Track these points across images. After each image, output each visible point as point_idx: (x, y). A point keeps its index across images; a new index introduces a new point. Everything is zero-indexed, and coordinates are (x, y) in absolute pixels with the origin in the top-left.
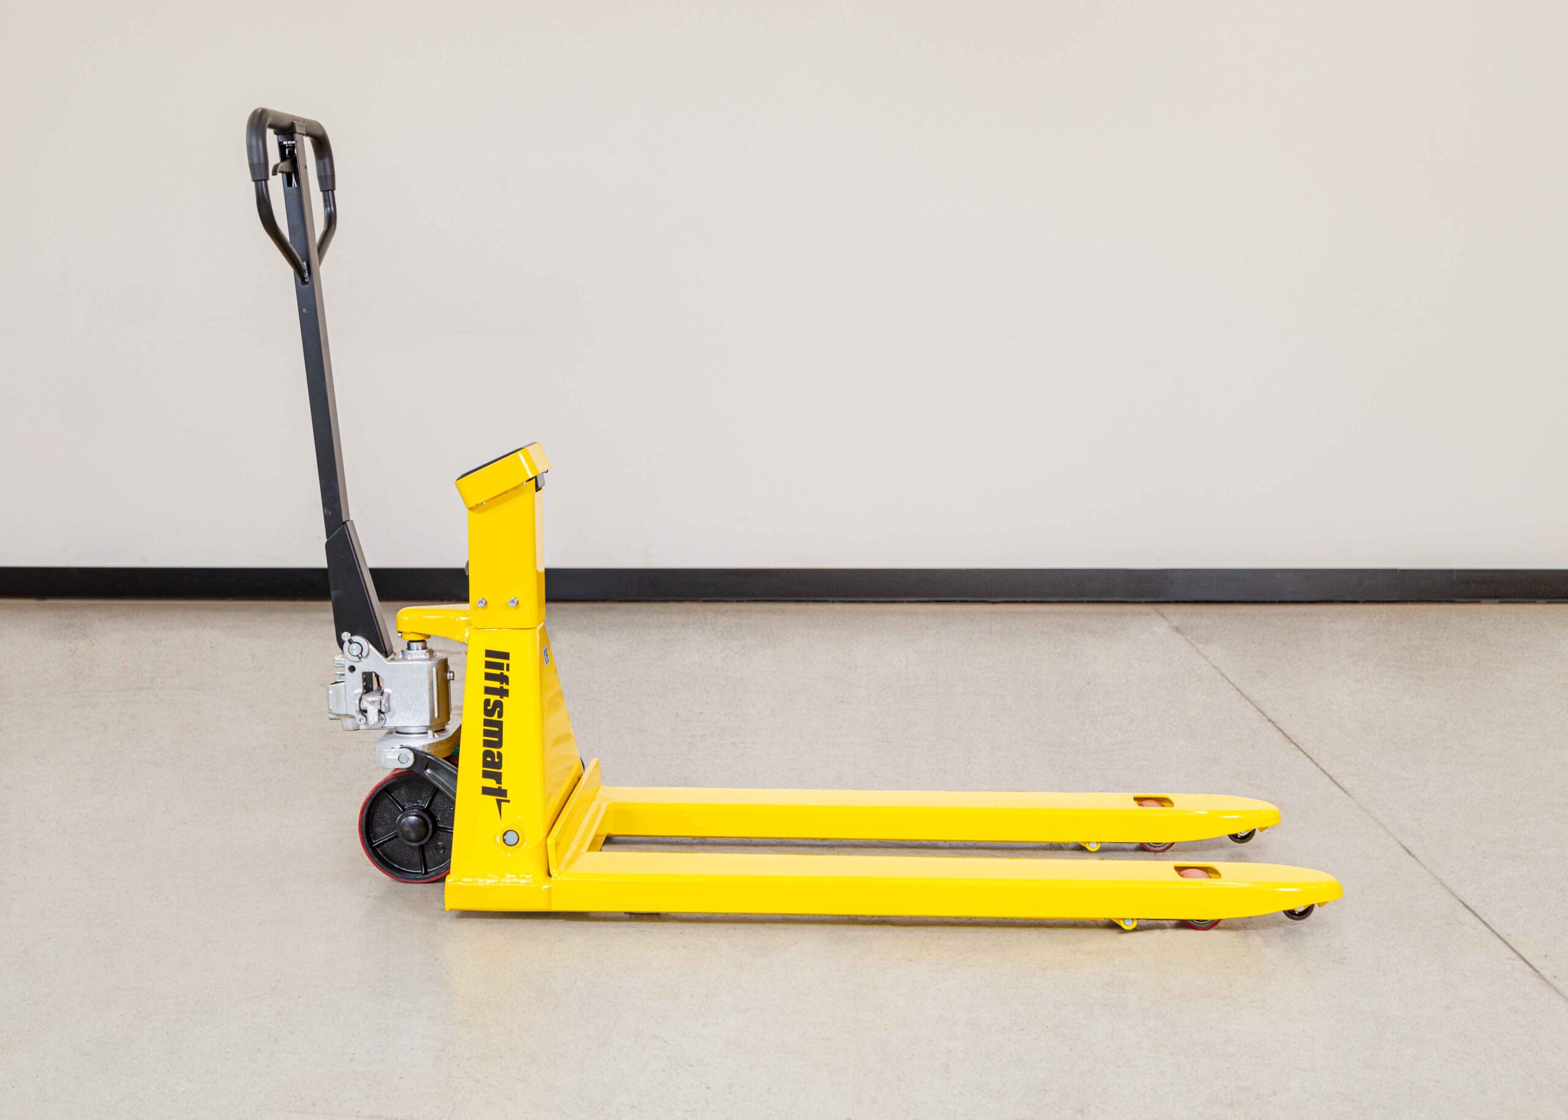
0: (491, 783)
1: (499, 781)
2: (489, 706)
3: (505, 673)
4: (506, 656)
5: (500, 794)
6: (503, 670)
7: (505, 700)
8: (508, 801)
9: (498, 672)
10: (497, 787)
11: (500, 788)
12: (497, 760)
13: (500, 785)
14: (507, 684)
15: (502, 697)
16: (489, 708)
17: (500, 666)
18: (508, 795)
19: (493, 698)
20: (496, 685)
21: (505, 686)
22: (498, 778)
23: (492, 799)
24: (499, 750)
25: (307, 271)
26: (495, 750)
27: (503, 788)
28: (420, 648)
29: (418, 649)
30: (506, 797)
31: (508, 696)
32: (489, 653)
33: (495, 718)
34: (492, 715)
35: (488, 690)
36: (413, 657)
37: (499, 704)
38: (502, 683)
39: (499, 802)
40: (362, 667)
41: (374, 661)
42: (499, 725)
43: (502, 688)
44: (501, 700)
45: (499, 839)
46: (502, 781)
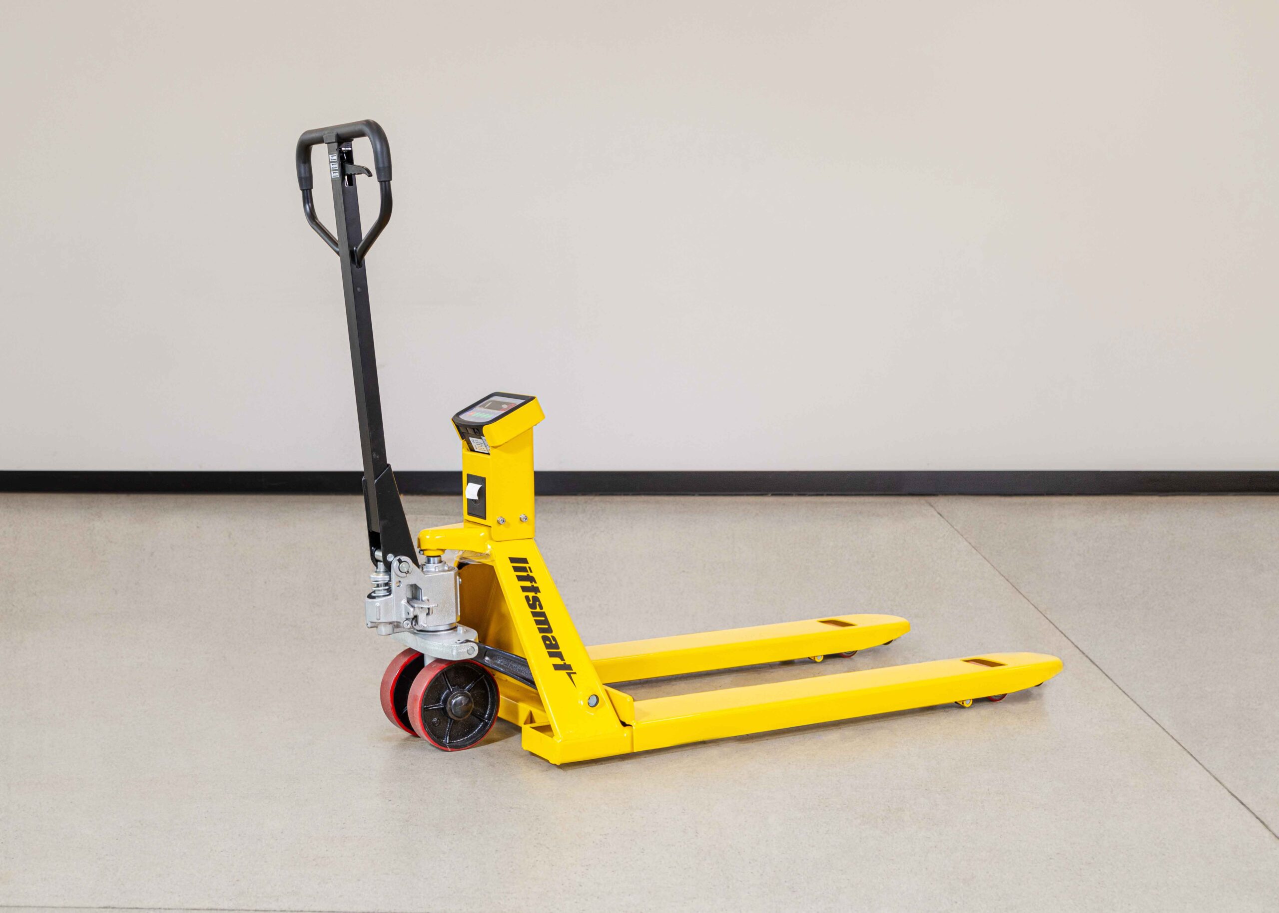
0: (557, 661)
1: (562, 658)
2: (530, 601)
3: (531, 574)
4: (525, 561)
5: (566, 667)
6: (528, 571)
7: (538, 595)
9: (525, 574)
10: (563, 664)
11: (565, 663)
12: (554, 643)
14: (535, 582)
15: (536, 594)
16: (531, 602)
17: (524, 569)
19: (530, 595)
20: (528, 584)
21: (535, 585)
22: (560, 655)
23: (563, 673)
24: (552, 634)
26: (549, 635)
27: (567, 664)
28: (436, 562)
29: (434, 563)
30: (572, 670)
31: (540, 592)
32: (513, 560)
33: (538, 610)
34: (535, 609)
35: (524, 589)
37: (536, 599)
38: (531, 582)
39: (569, 674)
40: (406, 581)
42: (543, 614)
43: (533, 586)
44: (536, 595)
46: (564, 658)
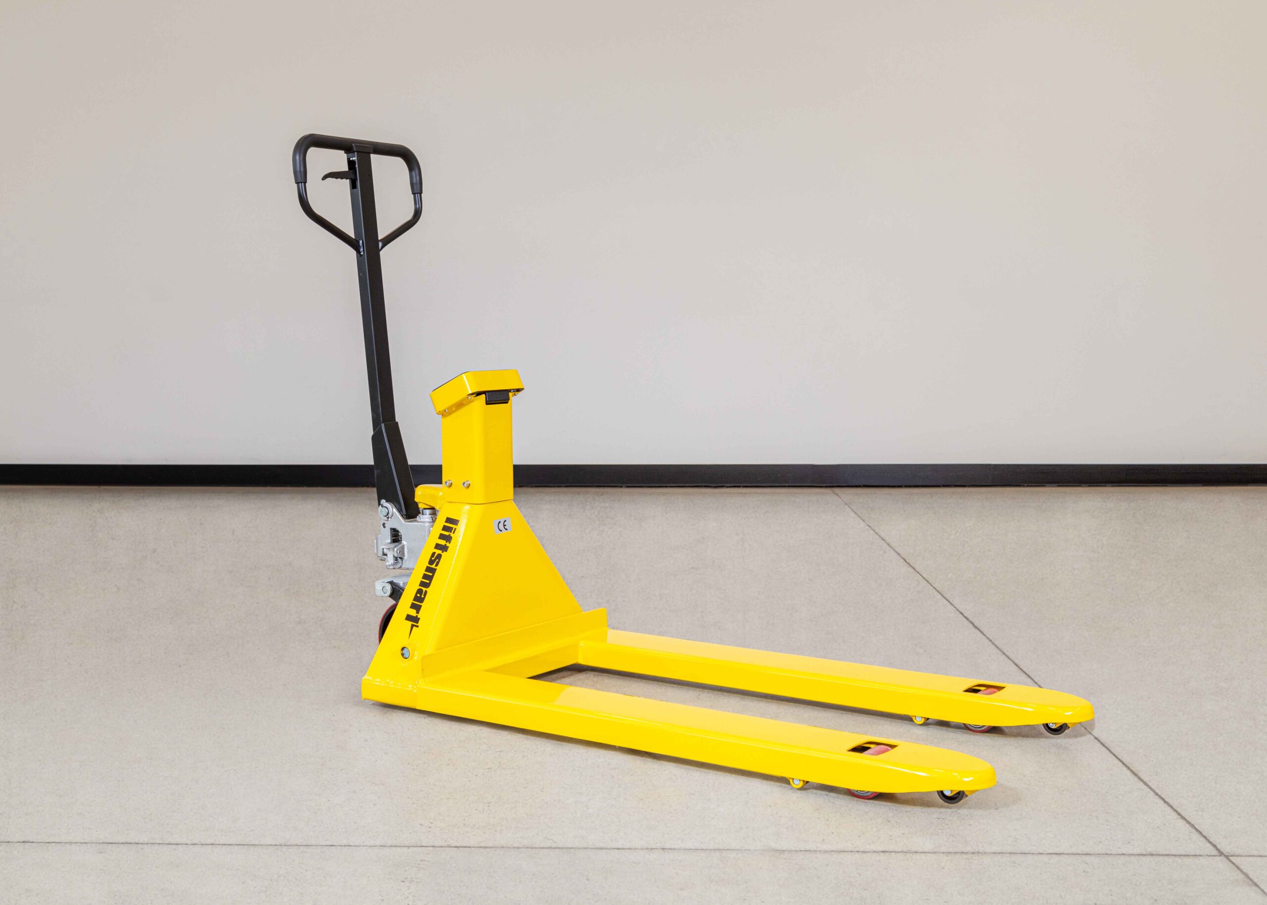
0: (413, 613)
1: (418, 612)
2: (434, 557)
3: (452, 535)
4: (456, 523)
5: (415, 621)
6: (451, 532)
7: (444, 555)
8: (417, 626)
9: (448, 534)
10: (415, 616)
12: (423, 596)
13: (417, 615)
14: (450, 543)
16: (433, 559)
17: (450, 530)
18: (419, 623)
19: (438, 552)
20: (443, 543)
21: (448, 544)
22: (419, 609)
24: (427, 589)
25: (362, 247)
26: (424, 589)
27: (418, 617)
28: (428, 513)
29: (426, 515)
30: (417, 623)
31: (447, 552)
32: (448, 520)
33: (433, 566)
34: (432, 564)
35: (437, 546)
36: (422, 520)
37: (439, 556)
38: (447, 542)
39: (412, 626)
40: (391, 524)
41: (398, 521)
42: (434, 571)
43: (445, 545)
44: (442, 553)
45: (399, 652)
46: (420, 612)
